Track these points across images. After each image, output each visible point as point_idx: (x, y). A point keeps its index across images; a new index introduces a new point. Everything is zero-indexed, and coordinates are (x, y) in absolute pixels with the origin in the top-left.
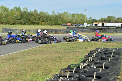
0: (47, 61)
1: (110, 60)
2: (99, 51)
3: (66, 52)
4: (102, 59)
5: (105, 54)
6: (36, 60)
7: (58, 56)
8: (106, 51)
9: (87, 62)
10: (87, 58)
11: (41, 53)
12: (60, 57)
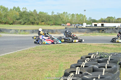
0: (27, 69)
1: (103, 74)
2: (92, 57)
3: (55, 57)
4: (94, 70)
5: (99, 62)
6: (14, 68)
7: (44, 61)
8: (100, 58)
9: (72, 76)
10: (73, 70)
11: (25, 58)
12: (46, 64)
